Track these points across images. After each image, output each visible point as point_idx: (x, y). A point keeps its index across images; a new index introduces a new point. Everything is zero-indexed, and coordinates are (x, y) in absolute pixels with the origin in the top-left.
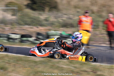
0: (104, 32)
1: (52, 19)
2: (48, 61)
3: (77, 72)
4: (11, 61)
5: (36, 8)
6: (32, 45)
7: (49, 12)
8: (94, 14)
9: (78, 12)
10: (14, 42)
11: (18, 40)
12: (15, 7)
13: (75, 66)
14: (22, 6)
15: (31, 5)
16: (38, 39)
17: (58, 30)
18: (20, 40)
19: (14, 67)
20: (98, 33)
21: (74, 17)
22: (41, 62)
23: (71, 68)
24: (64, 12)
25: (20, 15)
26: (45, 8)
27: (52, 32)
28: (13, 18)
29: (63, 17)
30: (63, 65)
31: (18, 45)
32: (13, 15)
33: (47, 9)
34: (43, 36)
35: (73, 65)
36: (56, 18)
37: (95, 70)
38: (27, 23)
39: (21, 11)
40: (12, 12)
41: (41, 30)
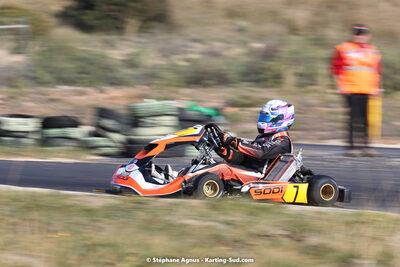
0: (333, 96)
1: (151, 59)
2: (135, 205)
3: (236, 241)
5: (95, 22)
6: (79, 154)
7: (139, 36)
8: (298, 35)
9: (241, 30)
10: (18, 144)
11: (30, 136)
12: (18, 23)
13: (230, 218)
14: (44, 17)
15: (74, 13)
16: (101, 132)
17: (173, 95)
18: (37, 136)
19: (15, 232)
20: (315, 102)
21: (228, 48)
22: (110, 212)
23: (214, 228)
24: (193, 32)
25: (37, 48)
26: (126, 20)
27: (151, 104)
28: (15, 62)
29: (190, 49)
30: (189, 217)
31: (31, 156)
32: (16, 51)
33: (132, 24)
34: (117, 121)
35: (222, 218)
36: (165, 56)
37: (297, 230)
38: (65, 75)
39: (41, 35)
40: (11, 40)
41: (113, 98)
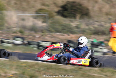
1: (83, 26)
2: (79, 69)
4: (42, 69)
5: (67, 15)
7: (80, 19)
9: (110, 19)
12: (45, 14)
13: (107, 74)
14: (53, 12)
15: (62, 12)
17: (90, 37)
21: (106, 24)
22: (72, 71)
23: (102, 77)
24: (96, 19)
25: (50, 22)
26: (77, 14)
28: (44, 25)
29: (95, 24)
30: (94, 73)
32: (43, 22)
33: (78, 16)
34: (73, 44)
36: (87, 26)
38: (58, 30)
39: (52, 18)
40: (43, 19)
41: (72, 37)
